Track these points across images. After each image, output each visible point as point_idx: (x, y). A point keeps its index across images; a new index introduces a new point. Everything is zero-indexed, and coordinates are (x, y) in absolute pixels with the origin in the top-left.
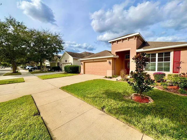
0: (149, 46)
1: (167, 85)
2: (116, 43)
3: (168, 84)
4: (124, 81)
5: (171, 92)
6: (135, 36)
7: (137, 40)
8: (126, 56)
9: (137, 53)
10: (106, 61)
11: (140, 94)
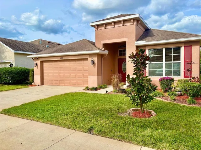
0: (154, 37)
1: (175, 95)
2: (104, 28)
3: (176, 93)
4: (117, 93)
5: (179, 103)
6: (134, 19)
7: (137, 25)
8: (120, 51)
9: (137, 47)
10: (87, 59)
11: (140, 109)
